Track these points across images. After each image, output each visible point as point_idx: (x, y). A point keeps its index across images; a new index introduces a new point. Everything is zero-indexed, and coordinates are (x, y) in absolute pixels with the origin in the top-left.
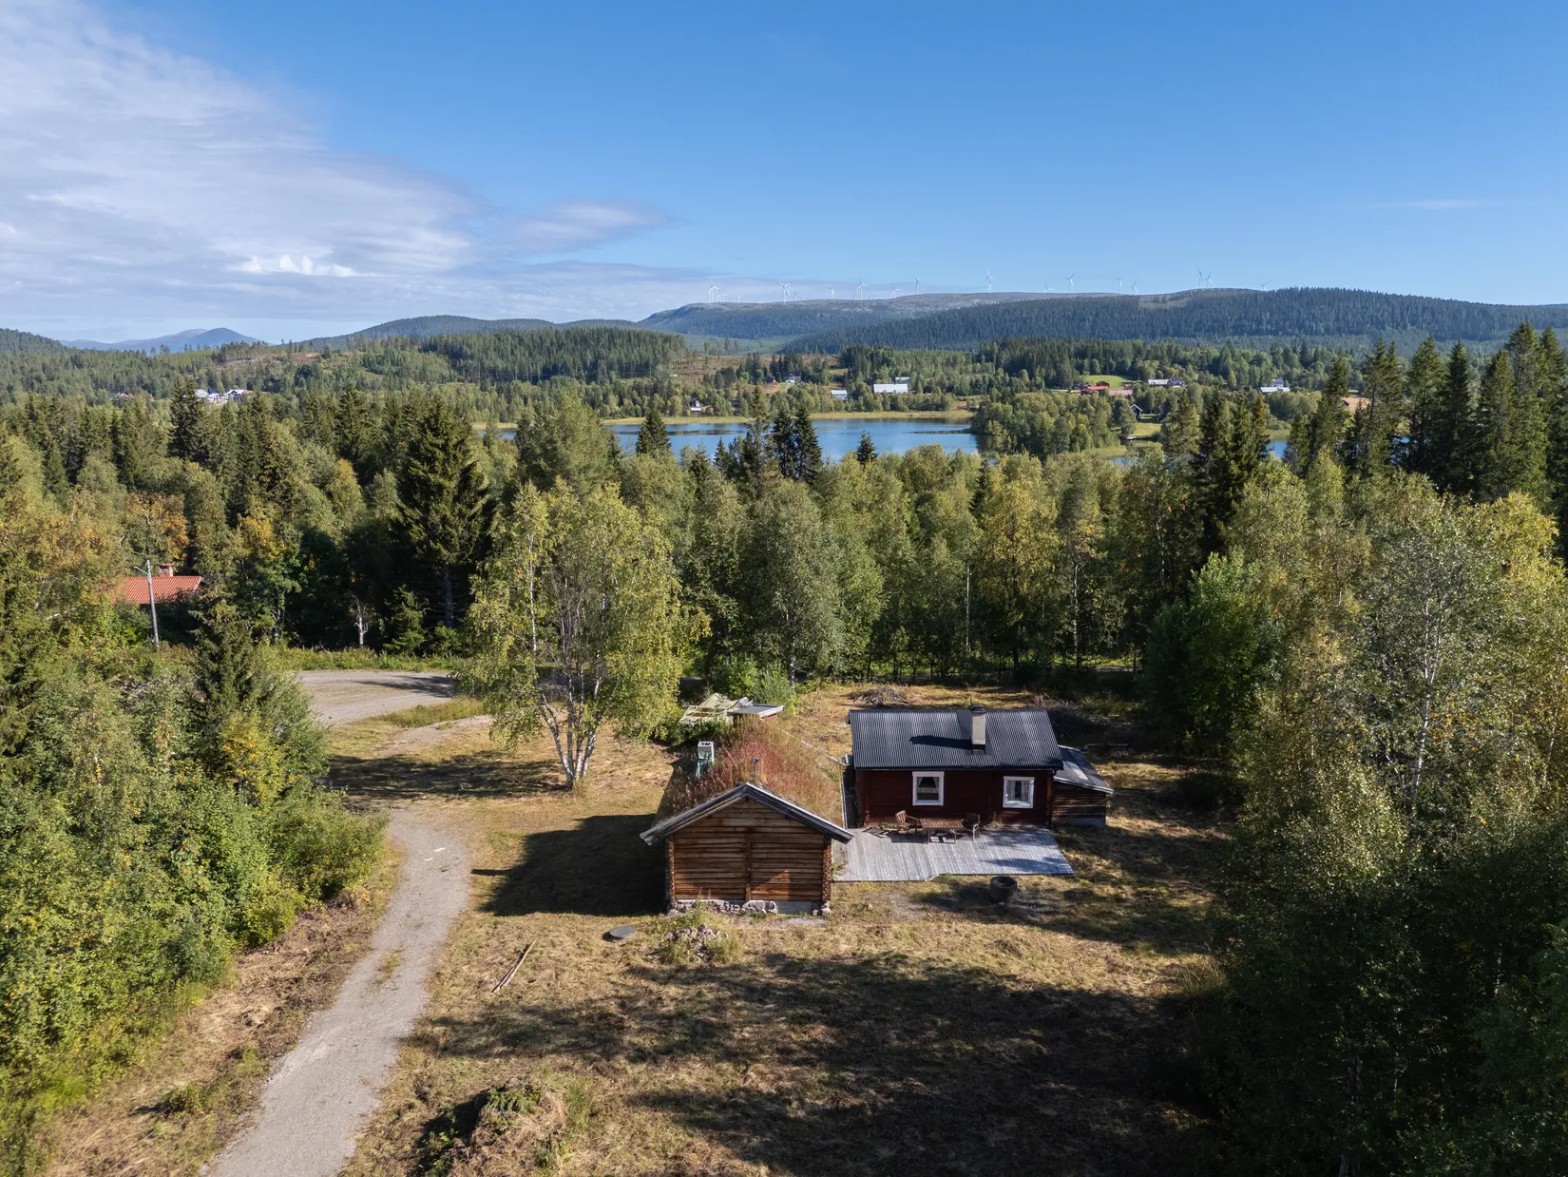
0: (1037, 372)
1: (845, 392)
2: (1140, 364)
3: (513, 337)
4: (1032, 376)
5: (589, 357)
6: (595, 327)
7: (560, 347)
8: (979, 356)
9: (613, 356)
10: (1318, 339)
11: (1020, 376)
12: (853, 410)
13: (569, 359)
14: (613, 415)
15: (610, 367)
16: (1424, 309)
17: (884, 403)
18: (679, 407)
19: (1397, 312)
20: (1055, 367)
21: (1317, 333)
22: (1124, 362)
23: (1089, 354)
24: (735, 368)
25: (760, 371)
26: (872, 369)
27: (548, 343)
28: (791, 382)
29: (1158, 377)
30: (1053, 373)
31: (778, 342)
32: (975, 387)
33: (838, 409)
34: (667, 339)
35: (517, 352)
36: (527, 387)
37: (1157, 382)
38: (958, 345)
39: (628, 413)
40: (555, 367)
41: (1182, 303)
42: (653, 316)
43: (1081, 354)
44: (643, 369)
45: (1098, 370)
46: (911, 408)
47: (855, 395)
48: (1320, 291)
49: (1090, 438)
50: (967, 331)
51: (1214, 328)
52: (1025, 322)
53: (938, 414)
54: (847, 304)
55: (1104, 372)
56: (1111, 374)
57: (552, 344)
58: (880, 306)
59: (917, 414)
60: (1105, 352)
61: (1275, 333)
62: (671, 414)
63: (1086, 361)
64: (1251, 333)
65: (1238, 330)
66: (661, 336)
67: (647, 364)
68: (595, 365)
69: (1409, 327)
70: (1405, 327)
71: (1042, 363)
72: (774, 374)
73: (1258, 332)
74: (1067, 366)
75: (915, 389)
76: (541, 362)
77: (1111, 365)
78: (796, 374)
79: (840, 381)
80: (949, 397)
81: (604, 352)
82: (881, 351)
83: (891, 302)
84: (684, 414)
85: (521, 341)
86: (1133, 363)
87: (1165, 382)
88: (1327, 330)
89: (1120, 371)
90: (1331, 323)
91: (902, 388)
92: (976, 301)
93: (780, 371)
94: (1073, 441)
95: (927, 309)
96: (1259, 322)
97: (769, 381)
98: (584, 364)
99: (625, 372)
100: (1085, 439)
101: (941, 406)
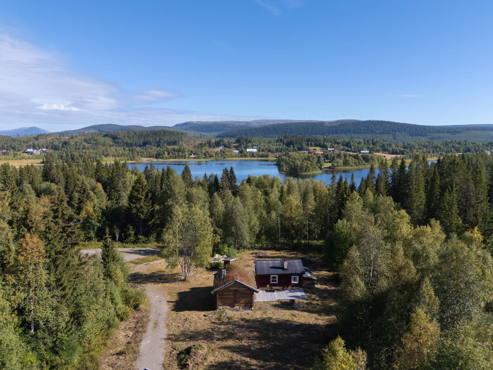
0: (295, 146)
1: (238, 151)
2: (325, 143)
3: (133, 132)
4: (294, 147)
5: (158, 139)
6: (159, 129)
7: (148, 136)
8: (278, 140)
9: (165, 139)
10: (377, 135)
11: (290, 147)
12: (240, 157)
13: (151, 140)
14: (166, 158)
15: (164, 142)
16: (407, 127)
17: (250, 155)
18: (187, 156)
19: (400, 128)
20: (300, 144)
21: (377, 133)
22: (321, 143)
23: (310, 141)
24: (204, 143)
25: (212, 144)
26: (246, 144)
27: (144, 135)
28: (221, 148)
29: (331, 148)
30: (300, 146)
31: (216, 134)
32: (277, 150)
33: (236, 157)
34: (182, 134)
35: (134, 137)
36: (138, 149)
37: (330, 149)
38: (271, 136)
39: (171, 158)
40: (147, 142)
41: (338, 124)
42: (176, 125)
43: (308, 140)
44: (174, 143)
45: (313, 145)
46: (258, 156)
47: (241, 152)
48: (378, 121)
49: (311, 168)
50: (274, 132)
51: (347, 132)
52: (291, 129)
53: (266, 159)
54: (237, 122)
55: (315, 146)
56: (317, 146)
57: (145, 135)
58: (247, 123)
59: (260, 159)
60: (315, 140)
61: (365, 133)
62: (185, 158)
63: (310, 142)
64: (358, 133)
65: (354, 132)
66: (180, 133)
67: (176, 142)
68: (159, 141)
69: (403, 132)
70: (402, 132)
71: (296, 143)
72: (216, 145)
73: (360, 133)
74: (304, 144)
75: (259, 150)
76: (142, 141)
77: (317, 144)
78: (223, 145)
79: (236, 148)
80: (269, 153)
81: (162, 137)
82: (249, 138)
83: (251, 122)
84: (189, 158)
85: (136, 134)
86: (324, 143)
87: (333, 149)
88: (380, 133)
89: (319, 146)
90: (381, 131)
91: (255, 150)
92: (276, 122)
93: (218, 144)
94: (306, 169)
95: (262, 124)
96: (360, 130)
97: (214, 147)
98: (156, 141)
99: (169, 144)
100: (310, 168)
101: (267, 156)
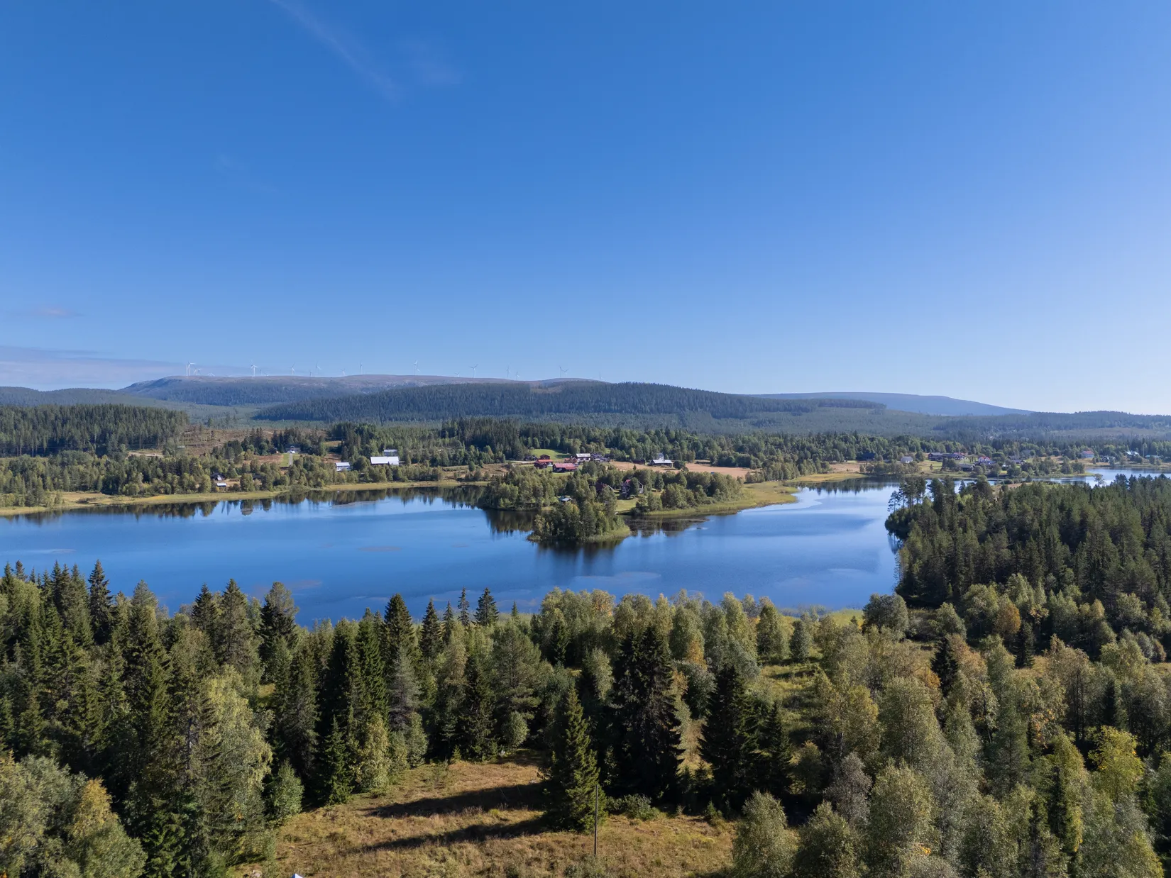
0: (498, 448)
1: (347, 464)
2: (567, 441)
3: (16, 412)
4: (494, 451)
5: (97, 430)
6: (100, 402)
7: (64, 422)
8: (443, 431)
9: (122, 430)
10: (646, 415)
11: (487, 451)
12: (360, 482)
13: (77, 434)
14: (142, 493)
15: (121, 441)
16: (706, 399)
17: (388, 475)
18: (209, 484)
19: (691, 400)
20: (510, 444)
21: (646, 412)
22: (555, 440)
23: (531, 434)
24: (241, 440)
25: (264, 443)
26: (362, 443)
27: (53, 418)
28: (293, 454)
29: (582, 452)
30: (509, 448)
32: (454, 461)
33: (340, 481)
34: (171, 415)
35: (20, 426)
36: (41, 462)
37: (582, 455)
39: (157, 491)
40: (62, 440)
41: (558, 390)
42: (134, 385)
43: (525, 433)
44: (151, 442)
45: (538, 445)
46: (409, 478)
47: (357, 466)
48: (645, 385)
51: (581, 407)
53: (433, 484)
54: (304, 380)
55: (542, 447)
56: (548, 448)
57: (56, 418)
58: (333, 382)
59: (417, 484)
60: (542, 433)
61: (621, 412)
62: (201, 490)
63: (529, 438)
64: (605, 411)
65: (597, 409)
66: (166, 411)
67: (155, 437)
68: (103, 437)
69: (699, 410)
70: (696, 409)
71: (500, 441)
72: (276, 445)
73: (610, 411)
74: (518, 443)
75: (404, 460)
76: (47, 434)
77: (546, 442)
78: (296, 446)
79: (338, 452)
80: (439, 469)
81: (111, 426)
82: (366, 427)
83: (342, 379)
84: (213, 490)
85: (24, 416)
86: (562, 440)
87: (588, 455)
88: (652, 411)
89: (553, 446)
90: (653, 406)
91: (394, 461)
92: (407, 381)
93: (281, 443)
95: (371, 386)
96: (610, 404)
97: (273, 452)
98: (92, 437)
99: (134, 445)
101: (434, 477)
